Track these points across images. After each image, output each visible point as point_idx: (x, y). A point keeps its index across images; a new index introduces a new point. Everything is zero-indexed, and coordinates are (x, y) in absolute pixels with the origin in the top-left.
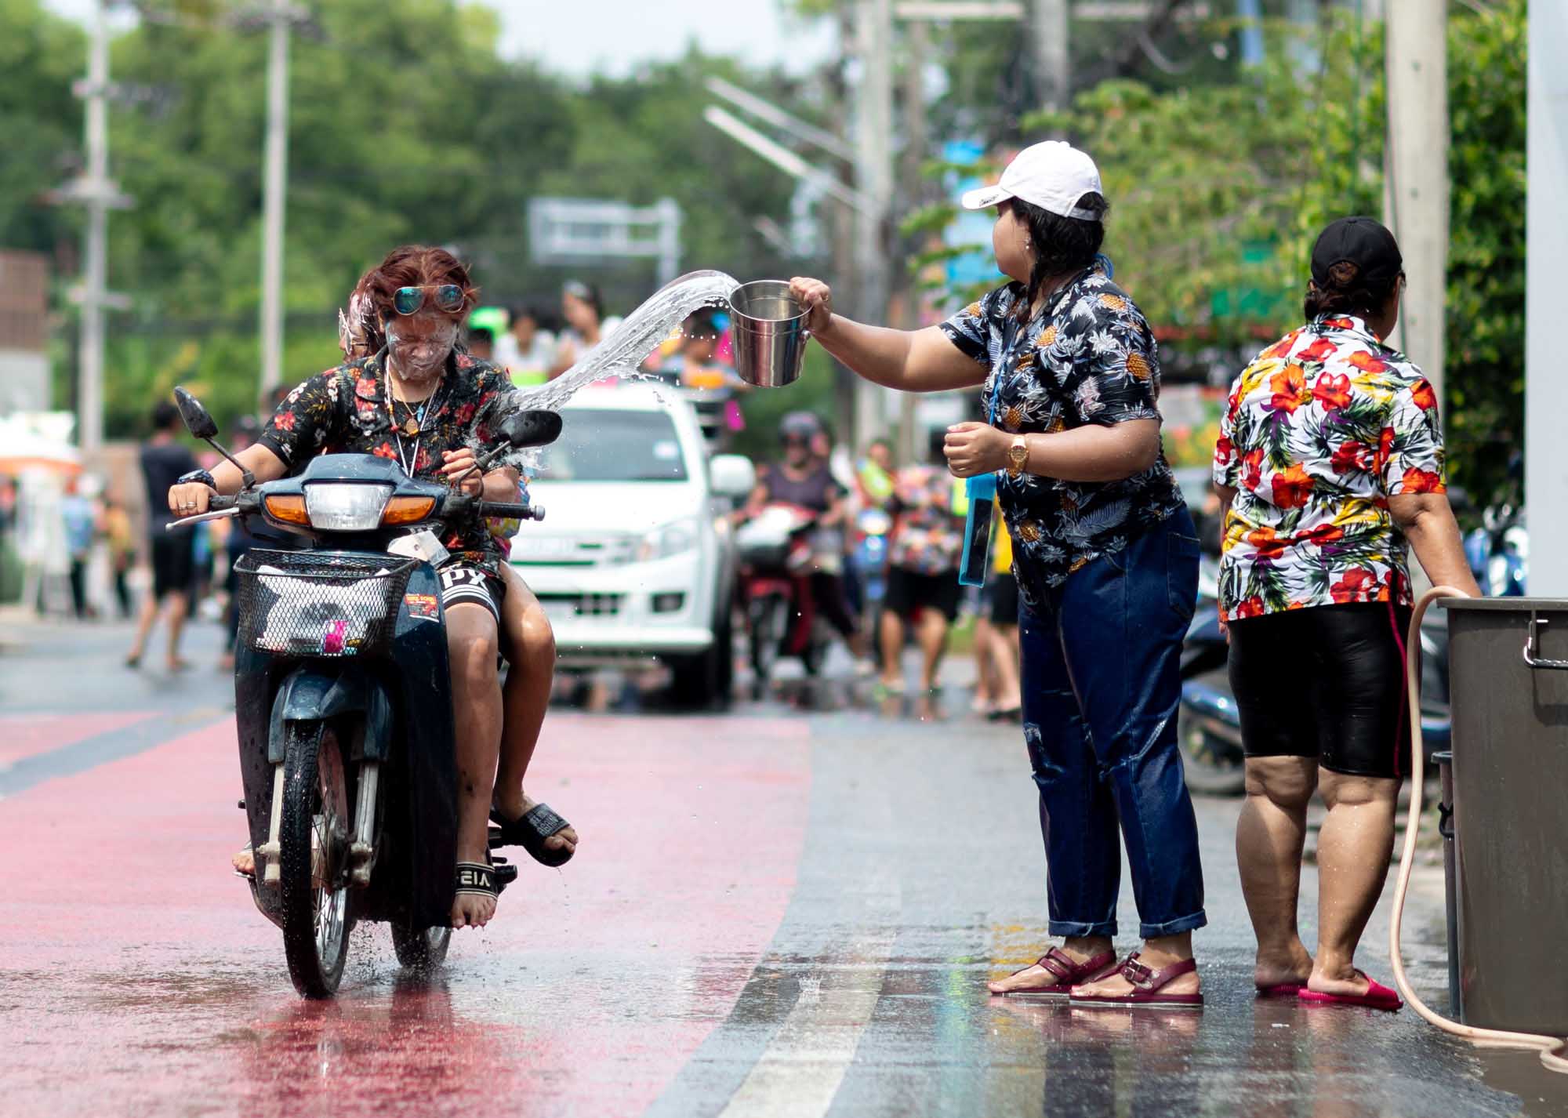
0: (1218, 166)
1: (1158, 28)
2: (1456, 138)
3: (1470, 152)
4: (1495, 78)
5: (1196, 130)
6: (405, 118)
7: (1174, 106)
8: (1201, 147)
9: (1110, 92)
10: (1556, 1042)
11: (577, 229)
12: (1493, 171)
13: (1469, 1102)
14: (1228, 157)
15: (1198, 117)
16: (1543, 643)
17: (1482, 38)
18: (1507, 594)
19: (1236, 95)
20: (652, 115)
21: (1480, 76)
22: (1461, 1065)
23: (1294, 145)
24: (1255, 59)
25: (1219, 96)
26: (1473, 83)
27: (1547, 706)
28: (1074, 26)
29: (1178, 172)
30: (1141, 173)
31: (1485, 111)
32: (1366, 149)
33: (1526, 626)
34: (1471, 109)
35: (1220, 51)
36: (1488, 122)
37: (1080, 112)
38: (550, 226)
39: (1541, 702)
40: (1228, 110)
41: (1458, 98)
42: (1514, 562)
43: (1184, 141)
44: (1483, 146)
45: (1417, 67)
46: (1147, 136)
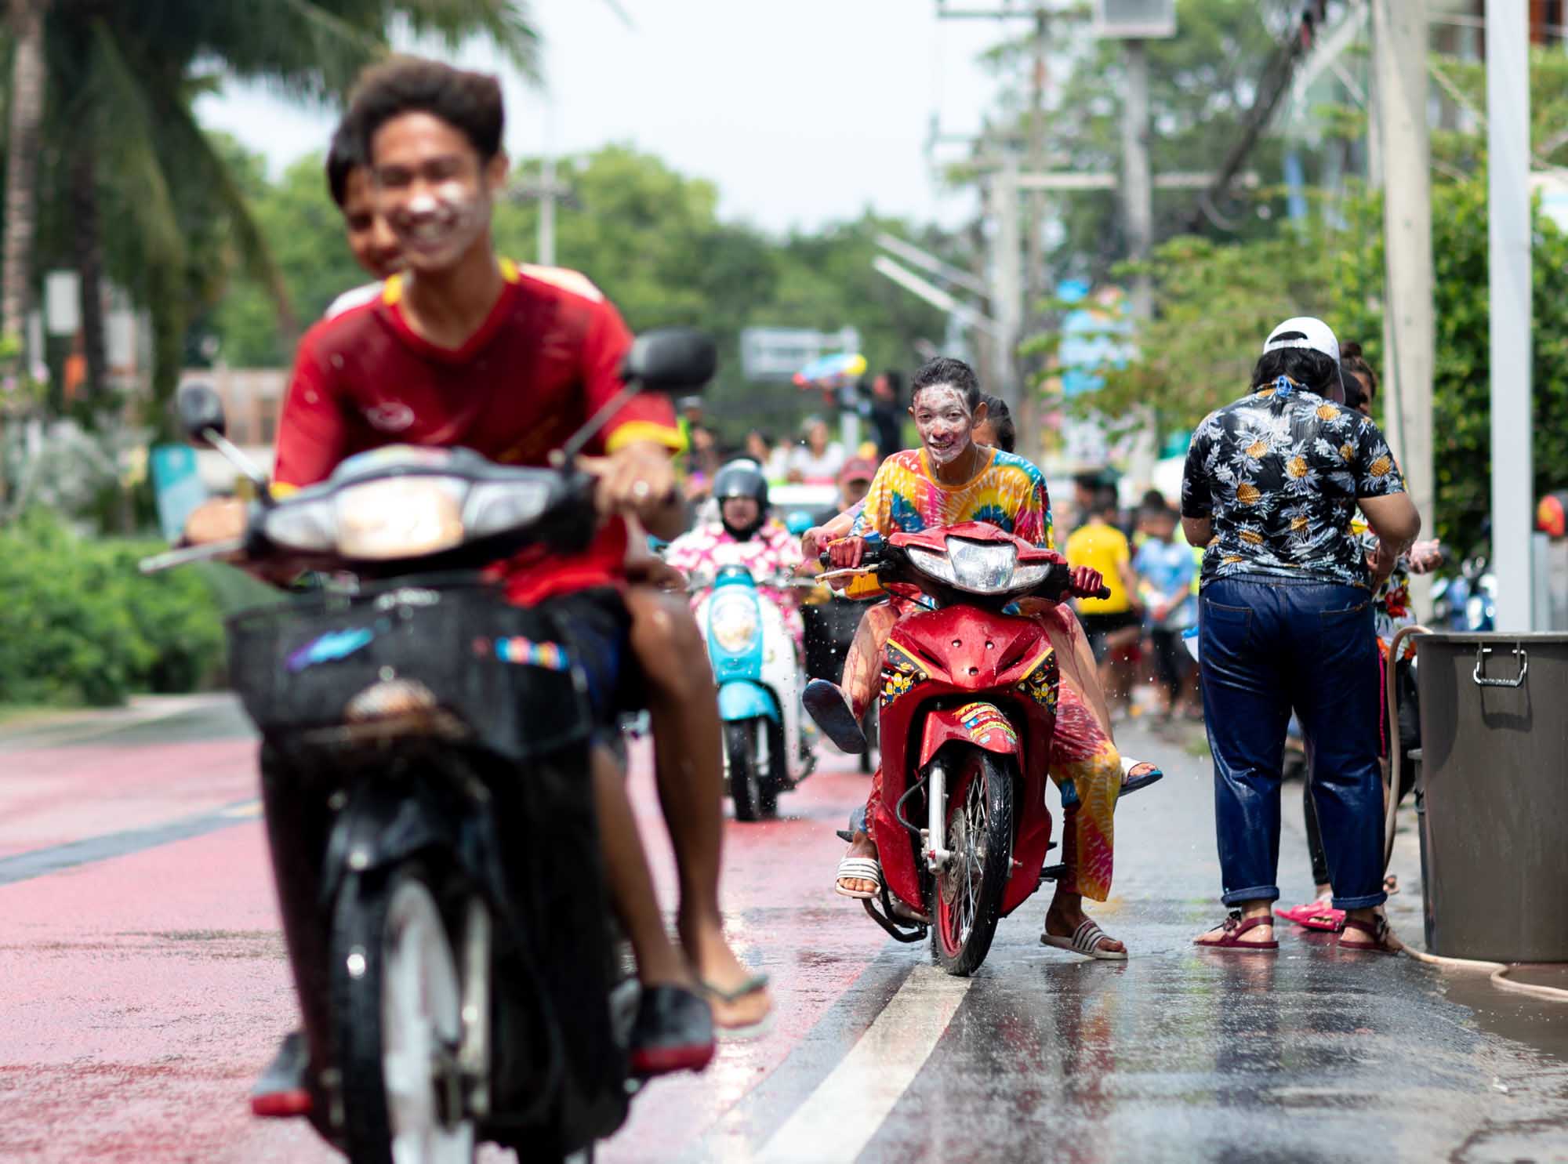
0: (1261, 301)
1: (1216, 194)
2: (1440, 278)
3: (1452, 289)
4: (1469, 231)
5: (1246, 273)
6: (644, 268)
7: (1228, 255)
8: (1249, 286)
9: (1180, 245)
10: (1501, 967)
11: (781, 352)
12: (1469, 302)
13: (1431, 1014)
14: (1270, 293)
15: (1248, 263)
16: (1487, 666)
17: (1459, 200)
18: (1480, 629)
19: (1279, 246)
20: (838, 264)
21: (1459, 230)
22: (1430, 984)
23: (1319, 284)
24: (1298, 220)
25: (1262, 247)
26: (1453, 236)
27: (1492, 714)
28: (1157, 196)
29: (1232, 306)
30: (1204, 306)
31: (1463, 257)
32: (1372, 287)
33: (1475, 654)
34: (1452, 255)
35: (1264, 213)
36: (1465, 265)
37: (1157, 261)
38: (759, 351)
39: (1488, 711)
40: (1270, 258)
41: (1441, 247)
42: (1487, 602)
43: (1236, 281)
44: (1463, 283)
45: (1408, 225)
46: (1208, 277)
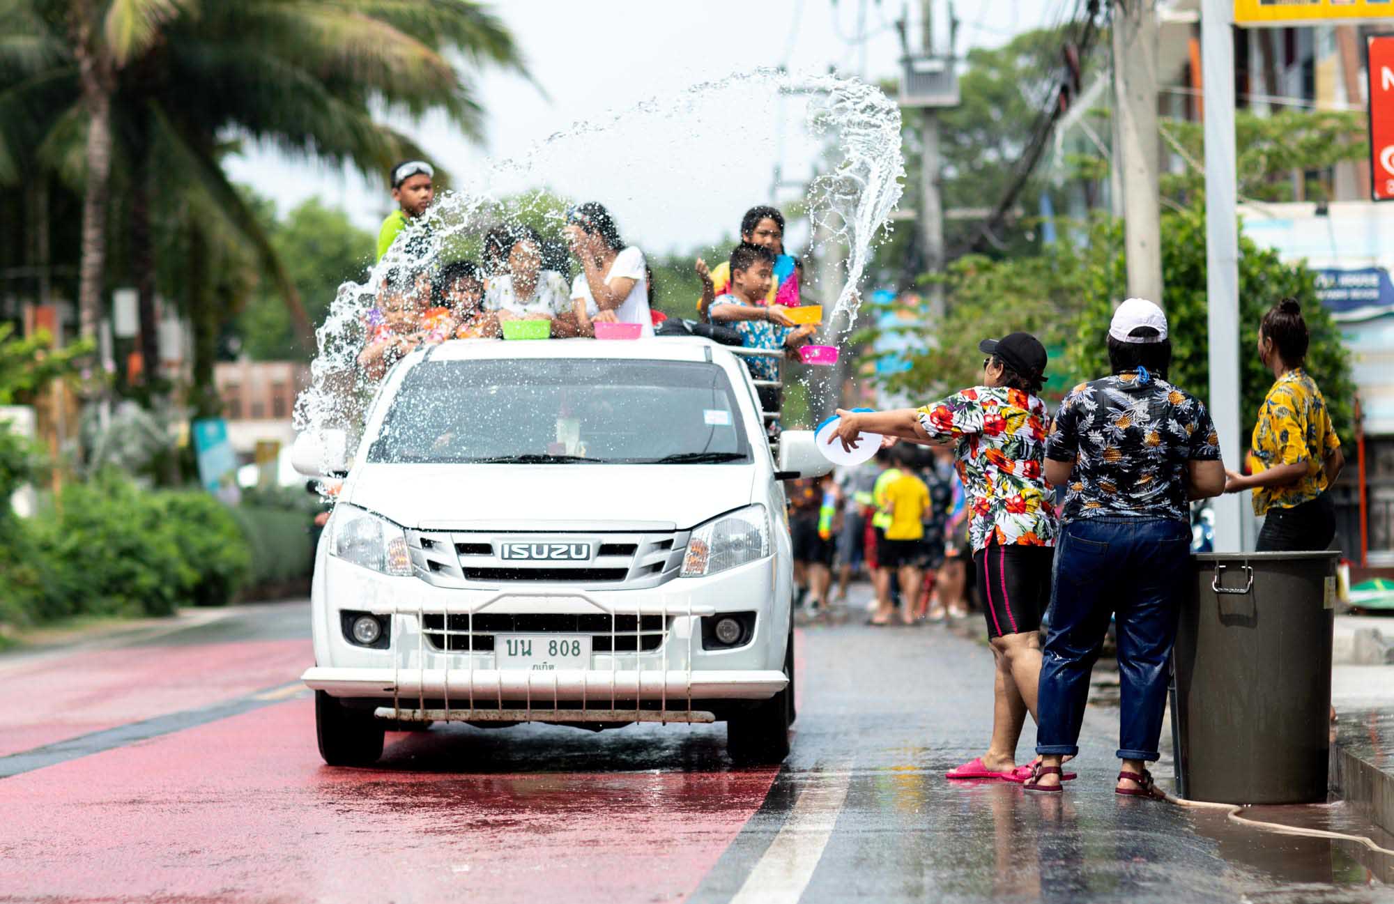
0: (1030, 303)
1: (994, 223)
2: (1167, 284)
3: (1176, 292)
4: (1189, 249)
5: (1018, 282)
7: (1004, 268)
8: (1020, 292)
9: (967, 261)
10: (1235, 808)
12: (1189, 303)
13: (1187, 845)
14: (1036, 297)
15: (1018, 274)
16: (1223, 580)
17: (1180, 226)
18: (1201, 550)
19: (1041, 262)
21: (1180, 248)
22: (1183, 823)
23: (1074, 290)
24: (1050, 241)
25: (1030, 262)
26: (1176, 252)
27: (1227, 616)
28: (947, 224)
29: (1008, 307)
30: (986, 308)
31: (1183, 268)
32: (1115, 291)
33: (1213, 569)
34: (1175, 267)
35: (1030, 237)
36: (1185, 274)
37: (951, 273)
39: (1223, 613)
40: (1035, 270)
41: (1168, 261)
42: (1207, 529)
43: (1010, 289)
44: (1183, 289)
45: (1143, 245)
46: (989, 286)
